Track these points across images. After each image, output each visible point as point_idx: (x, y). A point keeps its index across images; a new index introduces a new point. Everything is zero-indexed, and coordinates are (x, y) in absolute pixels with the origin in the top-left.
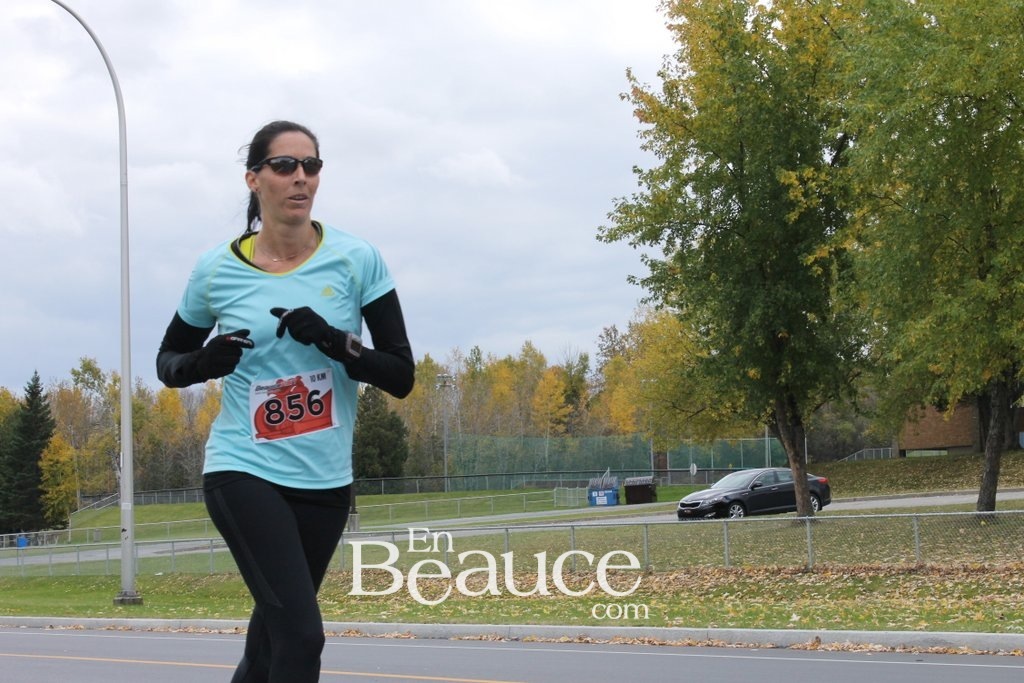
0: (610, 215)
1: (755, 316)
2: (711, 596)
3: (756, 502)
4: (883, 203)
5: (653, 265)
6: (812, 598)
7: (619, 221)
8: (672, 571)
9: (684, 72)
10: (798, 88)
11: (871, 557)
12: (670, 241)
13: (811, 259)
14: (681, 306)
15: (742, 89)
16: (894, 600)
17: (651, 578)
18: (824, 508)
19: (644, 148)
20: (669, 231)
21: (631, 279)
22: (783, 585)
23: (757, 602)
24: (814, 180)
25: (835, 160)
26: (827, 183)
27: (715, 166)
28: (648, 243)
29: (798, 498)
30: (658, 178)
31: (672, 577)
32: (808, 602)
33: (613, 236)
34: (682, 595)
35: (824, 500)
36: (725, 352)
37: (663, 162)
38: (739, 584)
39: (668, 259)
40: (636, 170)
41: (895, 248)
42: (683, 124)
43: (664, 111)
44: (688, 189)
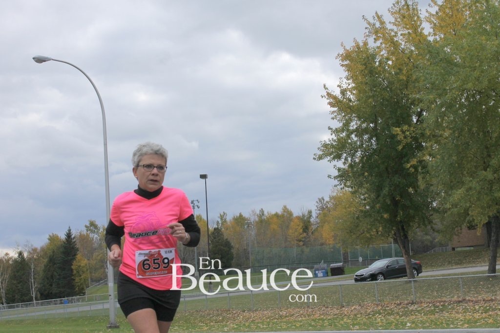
0: (319, 148)
1: (385, 191)
2: (371, 316)
3: (389, 273)
4: (440, 138)
5: (339, 170)
6: (416, 315)
7: (323, 151)
8: (353, 305)
9: (349, 85)
10: (400, 90)
11: (441, 296)
12: (346, 159)
13: (409, 165)
14: (352, 188)
15: (375, 91)
16: (453, 315)
17: (344, 309)
18: (420, 275)
19: (333, 118)
20: (345, 155)
21: (329, 176)
22: (403, 310)
23: (391, 318)
24: (408, 131)
25: (418, 121)
26: (414, 132)
27: (364, 125)
28: (336, 160)
29: (408, 271)
30: (339, 131)
31: (353, 308)
32: (414, 317)
33: (320, 158)
34: (358, 316)
35: (419, 271)
36: (372, 207)
37: (341, 124)
38: (383, 310)
39: (346, 167)
40: (330, 128)
41: (446, 158)
42: (350, 107)
43: (340, 102)
44: (353, 136)
